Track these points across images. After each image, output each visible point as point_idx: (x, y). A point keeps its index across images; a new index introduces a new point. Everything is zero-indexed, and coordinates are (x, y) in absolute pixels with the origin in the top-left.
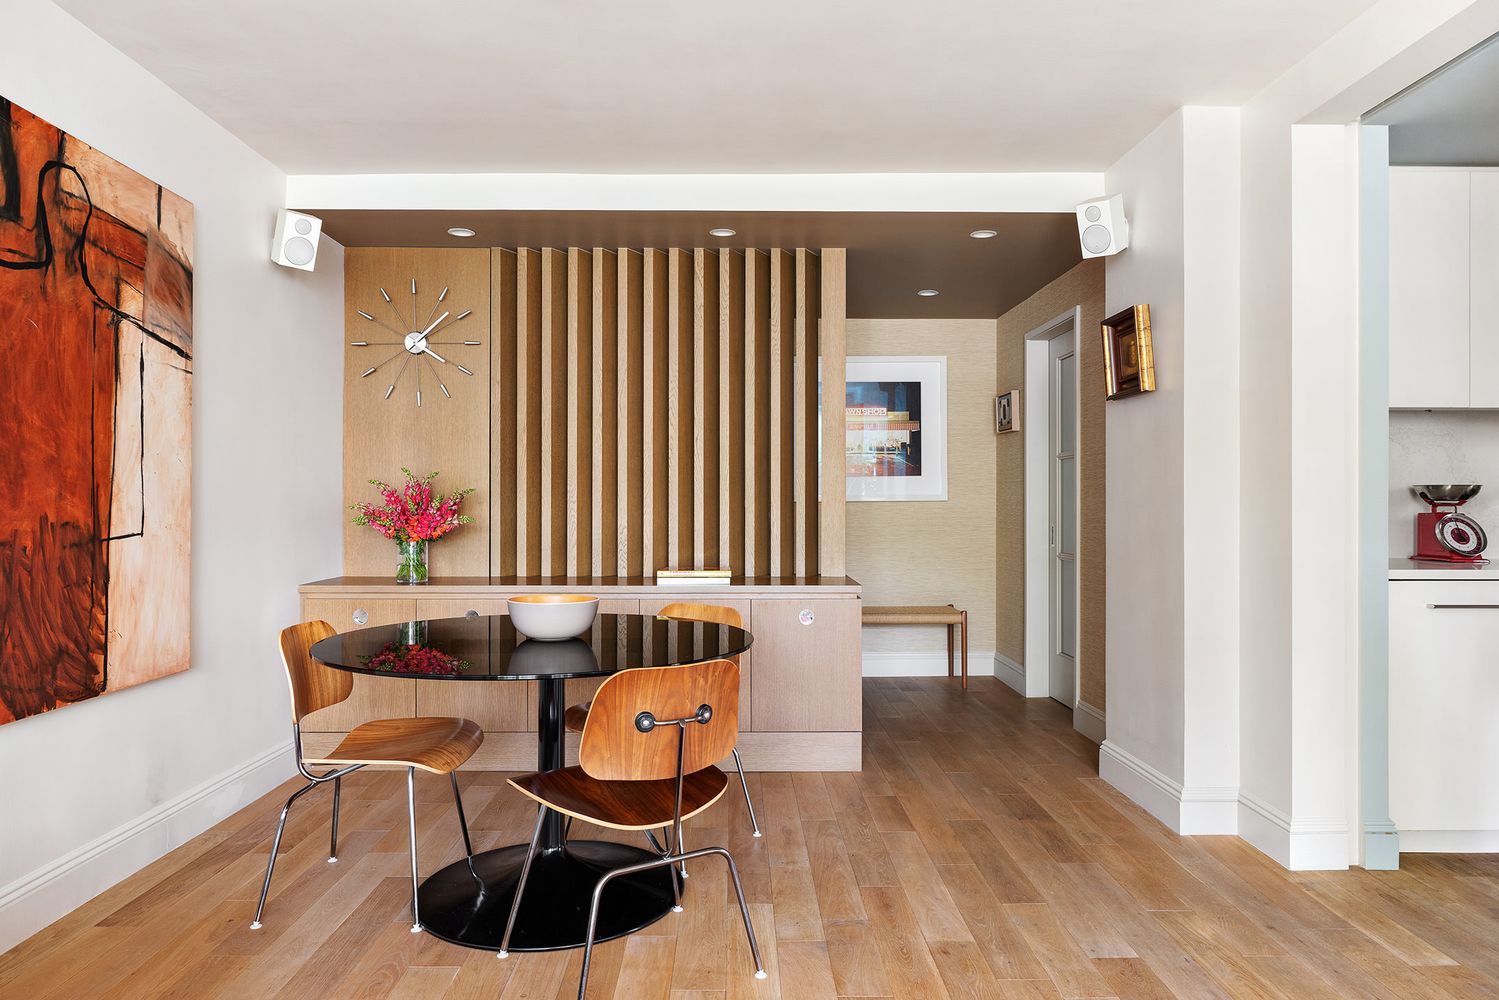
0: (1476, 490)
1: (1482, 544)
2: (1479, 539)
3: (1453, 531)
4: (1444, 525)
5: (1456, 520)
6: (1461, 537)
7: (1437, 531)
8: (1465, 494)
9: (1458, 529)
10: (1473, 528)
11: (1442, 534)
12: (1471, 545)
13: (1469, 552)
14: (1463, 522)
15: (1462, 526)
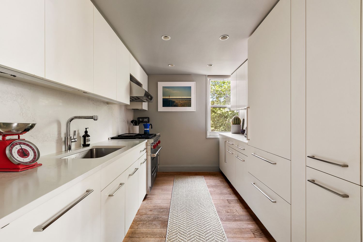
0: (32, 126)
1: (37, 155)
2: (35, 153)
3: (18, 152)
4: (12, 148)
5: (20, 144)
6: (24, 154)
7: (7, 152)
8: (27, 128)
9: (22, 149)
10: (31, 147)
11: (11, 153)
12: (31, 157)
13: (30, 162)
14: (24, 144)
15: (24, 147)
